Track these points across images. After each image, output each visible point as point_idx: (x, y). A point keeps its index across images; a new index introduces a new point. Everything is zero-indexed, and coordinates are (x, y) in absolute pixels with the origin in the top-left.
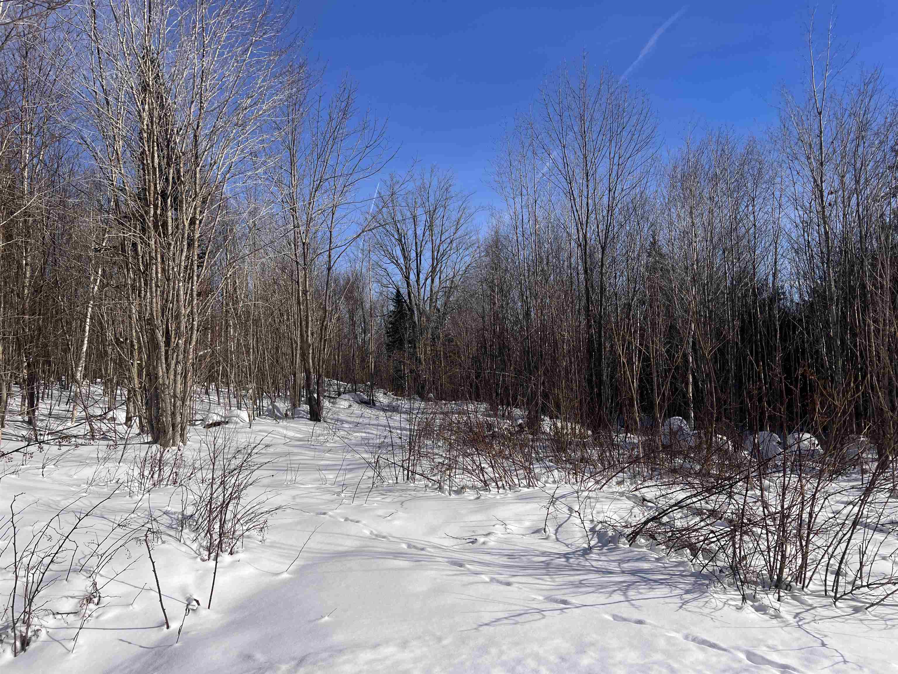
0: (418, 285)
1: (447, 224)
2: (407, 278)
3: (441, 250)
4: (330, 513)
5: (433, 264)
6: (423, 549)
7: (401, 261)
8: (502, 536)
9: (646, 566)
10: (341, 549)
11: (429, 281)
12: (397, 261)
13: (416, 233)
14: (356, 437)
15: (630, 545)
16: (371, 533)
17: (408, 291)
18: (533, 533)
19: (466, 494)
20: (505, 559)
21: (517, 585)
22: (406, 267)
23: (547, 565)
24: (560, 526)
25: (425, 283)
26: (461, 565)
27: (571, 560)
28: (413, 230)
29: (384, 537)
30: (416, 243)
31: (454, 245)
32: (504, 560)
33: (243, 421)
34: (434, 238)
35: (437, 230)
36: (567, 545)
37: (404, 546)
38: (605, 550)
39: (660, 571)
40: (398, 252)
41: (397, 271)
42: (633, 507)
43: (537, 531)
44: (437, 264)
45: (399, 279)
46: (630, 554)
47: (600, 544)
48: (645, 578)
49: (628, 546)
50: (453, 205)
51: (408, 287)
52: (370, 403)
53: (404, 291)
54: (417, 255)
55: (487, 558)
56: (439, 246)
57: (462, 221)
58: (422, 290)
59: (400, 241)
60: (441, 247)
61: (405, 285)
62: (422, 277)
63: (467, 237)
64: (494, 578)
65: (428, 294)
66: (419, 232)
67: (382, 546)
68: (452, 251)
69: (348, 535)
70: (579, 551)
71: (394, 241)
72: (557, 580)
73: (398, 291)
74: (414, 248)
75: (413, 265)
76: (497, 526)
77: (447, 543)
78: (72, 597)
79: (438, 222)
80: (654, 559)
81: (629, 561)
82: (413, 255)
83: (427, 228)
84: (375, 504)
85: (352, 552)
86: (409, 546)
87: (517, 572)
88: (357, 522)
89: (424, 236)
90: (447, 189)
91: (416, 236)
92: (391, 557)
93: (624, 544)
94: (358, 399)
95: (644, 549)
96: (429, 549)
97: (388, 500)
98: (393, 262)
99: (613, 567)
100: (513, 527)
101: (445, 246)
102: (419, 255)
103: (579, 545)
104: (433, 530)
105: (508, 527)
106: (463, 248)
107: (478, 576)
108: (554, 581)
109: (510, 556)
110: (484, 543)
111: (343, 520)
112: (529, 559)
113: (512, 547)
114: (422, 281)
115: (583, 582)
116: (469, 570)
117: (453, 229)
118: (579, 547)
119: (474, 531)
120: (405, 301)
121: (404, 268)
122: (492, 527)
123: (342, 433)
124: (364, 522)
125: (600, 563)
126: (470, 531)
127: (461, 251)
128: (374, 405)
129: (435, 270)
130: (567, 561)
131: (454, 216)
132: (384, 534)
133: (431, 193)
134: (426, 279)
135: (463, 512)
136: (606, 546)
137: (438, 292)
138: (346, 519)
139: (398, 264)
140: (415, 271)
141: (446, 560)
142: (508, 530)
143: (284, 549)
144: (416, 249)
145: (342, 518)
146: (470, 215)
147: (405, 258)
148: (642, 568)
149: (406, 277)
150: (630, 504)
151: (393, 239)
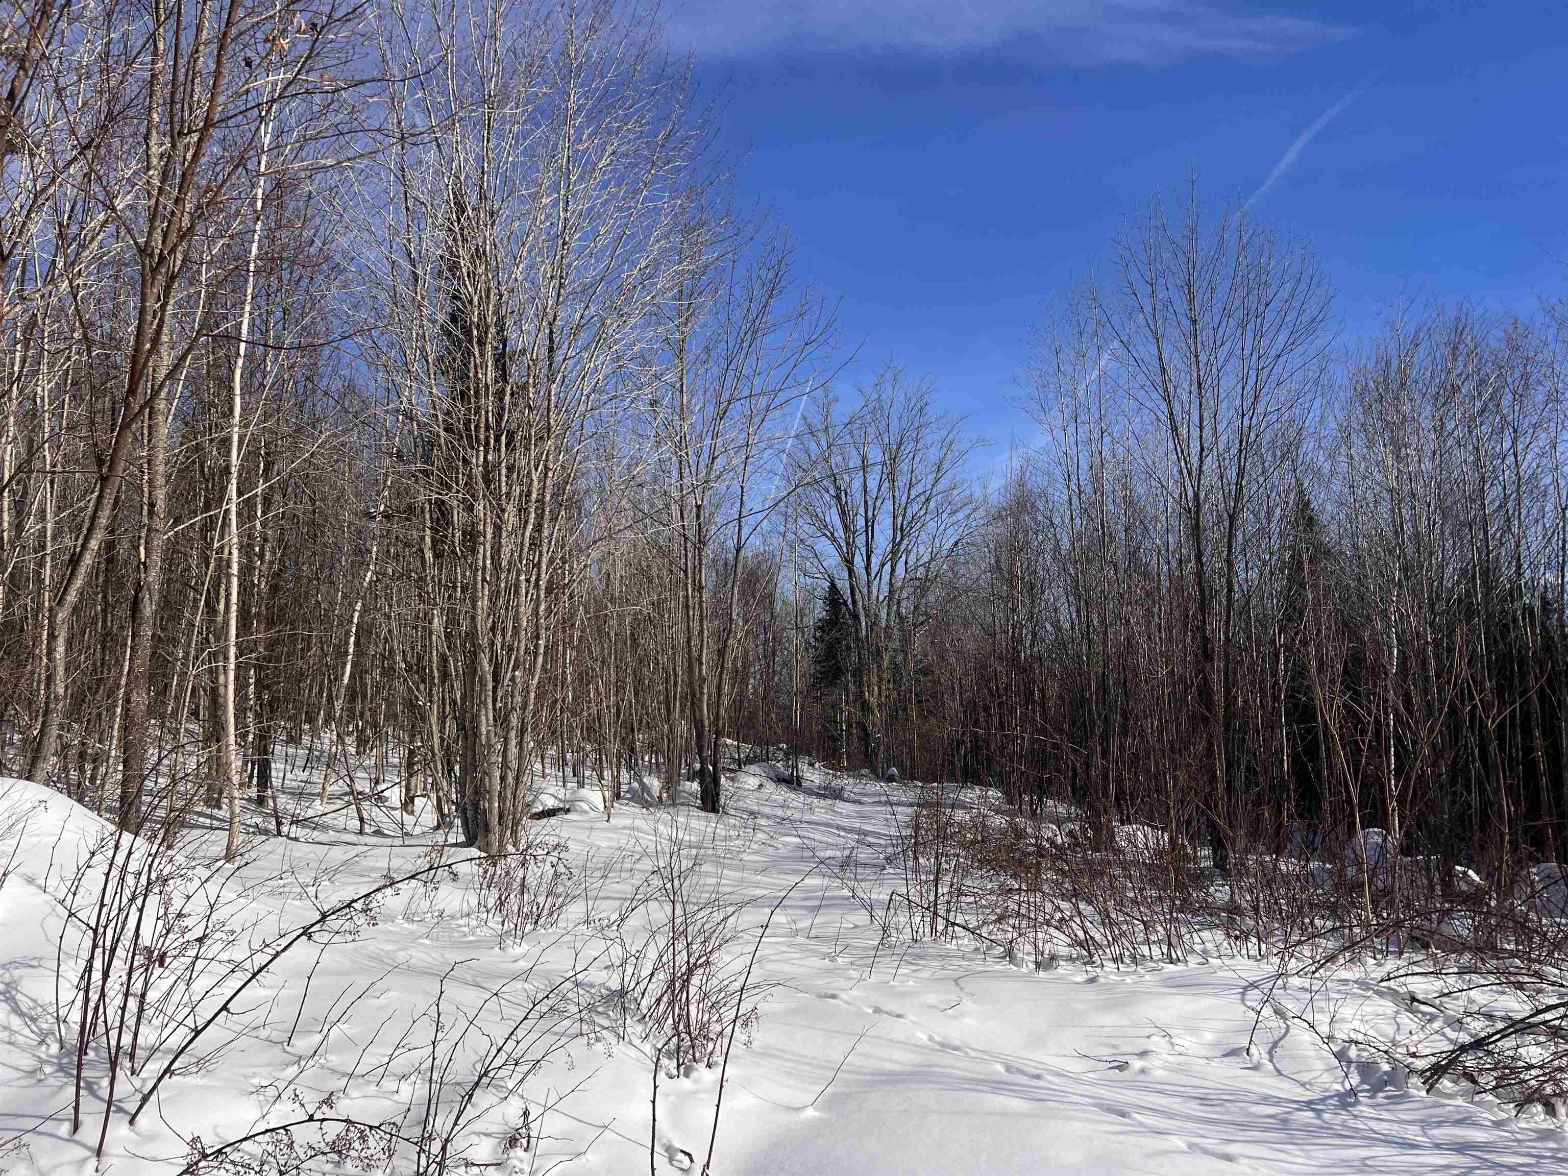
0: (869, 574)
1: (919, 469)
2: (849, 562)
3: (909, 517)
4: (844, 996)
5: (894, 538)
6: (1038, 1077)
7: (840, 533)
8: (1171, 1058)
9: (1479, 1136)
10: (889, 1066)
11: (888, 567)
12: (832, 534)
13: (865, 486)
14: (786, 845)
15: (1428, 1092)
16: (931, 1039)
17: (851, 584)
18: (1224, 1056)
19: (1060, 970)
20: (1194, 1104)
21: (1246, 1161)
22: (848, 544)
23: (1284, 1123)
24: (1275, 1044)
25: (880, 572)
26: (1123, 1115)
27: (1327, 1116)
28: (862, 480)
29: (956, 1049)
30: (866, 502)
31: (932, 505)
32: (1192, 1108)
33: (594, 808)
34: (896, 494)
35: (902, 480)
36: (1303, 1085)
37: (1000, 1068)
38: (1380, 1097)
39: (1510, 1147)
40: (833, 518)
41: (831, 549)
42: (1397, 1012)
43: (1233, 1053)
44: (902, 539)
45: (834, 563)
46: (1437, 1111)
47: (1367, 1087)
48: (1486, 1160)
49: (1424, 1093)
50: (930, 436)
51: (850, 577)
52: (792, 782)
53: (843, 585)
54: (867, 522)
55: (1161, 1101)
56: (905, 508)
57: (946, 466)
58: (876, 582)
59: (838, 498)
60: (909, 510)
61: (845, 574)
62: (875, 561)
63: (955, 492)
64: (1196, 1145)
65: (885, 589)
66: (872, 484)
67: (959, 1066)
68: (928, 518)
69: (891, 1041)
70: (1331, 1097)
71: (828, 499)
72: (1315, 1154)
73: (833, 585)
74: (862, 510)
75: (861, 541)
76: (1154, 1038)
77: (1075, 1066)
78: (485, 1135)
79: (904, 467)
80: (1490, 1124)
81: (1440, 1124)
82: (861, 523)
83: (884, 476)
84: (911, 983)
85: (911, 1074)
86: (1008, 1069)
87: (1231, 1134)
88: (899, 1016)
89: (879, 490)
90: (920, 411)
91: (865, 491)
92: (984, 1088)
93: (1416, 1088)
94: (772, 774)
95: (1460, 1101)
96: (1050, 1078)
97: (925, 974)
98: (825, 535)
99: (1412, 1133)
100: (1185, 1041)
101: (916, 508)
102: (869, 524)
103: (1327, 1086)
104: (1038, 1040)
105: (1176, 1040)
106: (948, 511)
107: (1167, 1137)
108: (1310, 1158)
109: (1203, 1100)
110: (1143, 1071)
111: (871, 1011)
112: (1242, 1108)
113: (1197, 1082)
114: (874, 568)
115: (1368, 1162)
116: (1141, 1124)
117: (931, 478)
118: (1327, 1090)
119: (1114, 1047)
120: (845, 602)
121: (843, 544)
122: (1145, 1040)
123: (760, 836)
124: (912, 1018)
125: (1385, 1125)
126: (1106, 1045)
127: (945, 515)
128: (799, 785)
129: (898, 550)
130: (1319, 1117)
131: (934, 454)
132: (957, 1043)
133: (894, 418)
134: (883, 565)
135: (1080, 1006)
136: (1382, 1091)
137: (902, 588)
138: (877, 1010)
139: (834, 540)
140: (864, 550)
141: (1092, 1101)
142: (1177, 1048)
143: (790, 1060)
144: (866, 512)
145: (871, 1007)
146: (962, 454)
147: (846, 527)
148: (1471, 1139)
149: (846, 561)
150: (1388, 1006)
151: (826, 496)
